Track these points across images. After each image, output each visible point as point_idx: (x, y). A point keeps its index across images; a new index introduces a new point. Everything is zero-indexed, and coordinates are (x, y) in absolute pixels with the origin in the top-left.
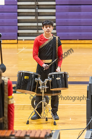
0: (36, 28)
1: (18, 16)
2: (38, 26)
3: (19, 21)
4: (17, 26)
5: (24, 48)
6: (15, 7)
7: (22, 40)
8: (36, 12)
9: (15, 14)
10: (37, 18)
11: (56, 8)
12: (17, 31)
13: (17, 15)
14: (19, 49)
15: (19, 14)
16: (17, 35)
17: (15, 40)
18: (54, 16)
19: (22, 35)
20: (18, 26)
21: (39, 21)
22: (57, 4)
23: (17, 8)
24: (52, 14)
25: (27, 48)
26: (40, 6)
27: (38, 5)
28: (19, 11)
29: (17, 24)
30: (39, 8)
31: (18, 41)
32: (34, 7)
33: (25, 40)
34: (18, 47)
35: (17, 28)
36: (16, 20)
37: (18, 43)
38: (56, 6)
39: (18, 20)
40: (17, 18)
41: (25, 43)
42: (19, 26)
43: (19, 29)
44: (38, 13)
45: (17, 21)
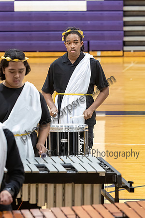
1: (125, 16)
3: (126, 24)
4: (122, 30)
5: (132, 62)
6: (120, 3)
7: (130, 51)
9: (120, 14)
12: (123, 39)
13: (122, 15)
14: (125, 65)
15: (126, 14)
16: (122, 44)
17: (119, 51)
19: (130, 45)
23: (122, 4)
25: (138, 63)
28: (126, 8)
29: (122, 28)
31: (125, 53)
33: (134, 51)
34: (123, 61)
35: (123, 34)
36: (121, 22)
37: (125, 55)
39: (124, 22)
40: (122, 20)
41: (135, 55)
42: (125, 31)
43: (125, 36)
45: (122, 24)
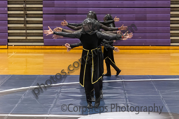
0: (25, 35)
1: (9, 24)
2: (26, 33)
3: (9, 29)
5: (13, 52)
6: (5, 16)
7: (12, 45)
8: (24, 21)
9: (5, 22)
10: (26, 26)
11: (43, 17)
12: (8, 38)
13: (7, 23)
14: (9, 54)
15: (9, 22)
16: (7, 41)
17: (6, 45)
18: (42, 24)
19: (12, 41)
20: (8, 33)
21: (27, 29)
22: (44, 13)
23: (7, 16)
24: (39, 22)
25: (17, 53)
26: (28, 15)
27: (27, 14)
28: (9, 19)
29: (7, 31)
30: (27, 17)
31: (9, 46)
32: (22, 15)
33: (14, 45)
34: (8, 52)
35: (7, 35)
37: (8, 48)
38: (43, 15)
39: (8, 27)
41: (15, 48)
43: (9, 36)
44: (27, 21)
45: (7, 29)
